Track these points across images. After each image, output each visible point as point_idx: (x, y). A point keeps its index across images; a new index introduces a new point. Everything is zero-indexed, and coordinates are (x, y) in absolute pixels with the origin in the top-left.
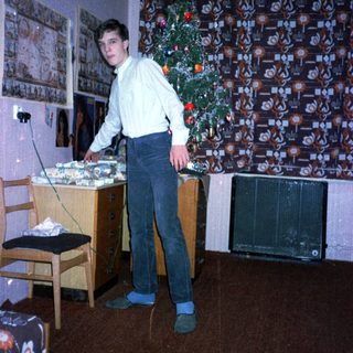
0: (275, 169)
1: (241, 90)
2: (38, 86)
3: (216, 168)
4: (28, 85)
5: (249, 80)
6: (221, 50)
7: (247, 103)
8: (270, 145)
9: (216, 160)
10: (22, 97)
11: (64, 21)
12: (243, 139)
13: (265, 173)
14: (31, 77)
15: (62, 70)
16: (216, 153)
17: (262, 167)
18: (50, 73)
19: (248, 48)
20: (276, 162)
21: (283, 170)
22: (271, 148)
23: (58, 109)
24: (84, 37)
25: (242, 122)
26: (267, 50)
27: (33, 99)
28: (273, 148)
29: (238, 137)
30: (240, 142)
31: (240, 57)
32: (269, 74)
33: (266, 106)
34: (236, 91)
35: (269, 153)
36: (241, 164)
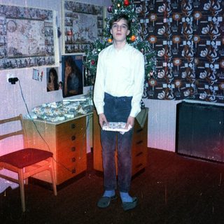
0: (211, 98)
1: (185, 43)
2: (27, 59)
3: (170, 96)
4: (18, 60)
5: (191, 36)
6: (171, 15)
7: (190, 52)
8: (207, 81)
9: (170, 91)
10: (13, 68)
11: (50, 12)
12: (188, 76)
13: (204, 100)
14: (21, 54)
15: (49, 44)
16: (169, 86)
17: (202, 96)
18: (38, 48)
19: (190, 12)
20: (211, 93)
21: (217, 99)
22: (207, 83)
23: (47, 69)
24: (69, 18)
25: (186, 65)
26: (203, 14)
27: (24, 67)
28: (209, 84)
29: (184, 75)
30: (185, 78)
31: (183, 20)
32: (205, 31)
33: (203, 54)
34: (182, 43)
35: (207, 87)
36: (187, 94)
